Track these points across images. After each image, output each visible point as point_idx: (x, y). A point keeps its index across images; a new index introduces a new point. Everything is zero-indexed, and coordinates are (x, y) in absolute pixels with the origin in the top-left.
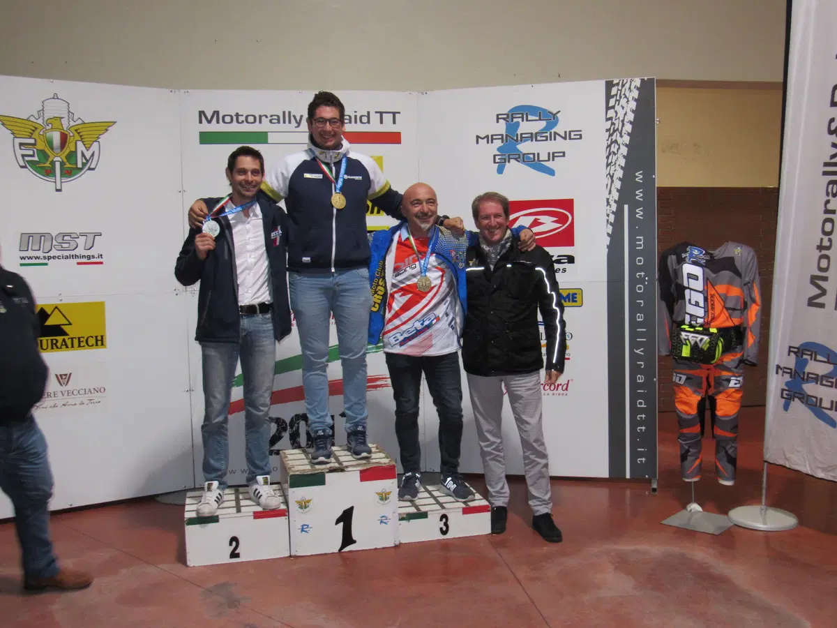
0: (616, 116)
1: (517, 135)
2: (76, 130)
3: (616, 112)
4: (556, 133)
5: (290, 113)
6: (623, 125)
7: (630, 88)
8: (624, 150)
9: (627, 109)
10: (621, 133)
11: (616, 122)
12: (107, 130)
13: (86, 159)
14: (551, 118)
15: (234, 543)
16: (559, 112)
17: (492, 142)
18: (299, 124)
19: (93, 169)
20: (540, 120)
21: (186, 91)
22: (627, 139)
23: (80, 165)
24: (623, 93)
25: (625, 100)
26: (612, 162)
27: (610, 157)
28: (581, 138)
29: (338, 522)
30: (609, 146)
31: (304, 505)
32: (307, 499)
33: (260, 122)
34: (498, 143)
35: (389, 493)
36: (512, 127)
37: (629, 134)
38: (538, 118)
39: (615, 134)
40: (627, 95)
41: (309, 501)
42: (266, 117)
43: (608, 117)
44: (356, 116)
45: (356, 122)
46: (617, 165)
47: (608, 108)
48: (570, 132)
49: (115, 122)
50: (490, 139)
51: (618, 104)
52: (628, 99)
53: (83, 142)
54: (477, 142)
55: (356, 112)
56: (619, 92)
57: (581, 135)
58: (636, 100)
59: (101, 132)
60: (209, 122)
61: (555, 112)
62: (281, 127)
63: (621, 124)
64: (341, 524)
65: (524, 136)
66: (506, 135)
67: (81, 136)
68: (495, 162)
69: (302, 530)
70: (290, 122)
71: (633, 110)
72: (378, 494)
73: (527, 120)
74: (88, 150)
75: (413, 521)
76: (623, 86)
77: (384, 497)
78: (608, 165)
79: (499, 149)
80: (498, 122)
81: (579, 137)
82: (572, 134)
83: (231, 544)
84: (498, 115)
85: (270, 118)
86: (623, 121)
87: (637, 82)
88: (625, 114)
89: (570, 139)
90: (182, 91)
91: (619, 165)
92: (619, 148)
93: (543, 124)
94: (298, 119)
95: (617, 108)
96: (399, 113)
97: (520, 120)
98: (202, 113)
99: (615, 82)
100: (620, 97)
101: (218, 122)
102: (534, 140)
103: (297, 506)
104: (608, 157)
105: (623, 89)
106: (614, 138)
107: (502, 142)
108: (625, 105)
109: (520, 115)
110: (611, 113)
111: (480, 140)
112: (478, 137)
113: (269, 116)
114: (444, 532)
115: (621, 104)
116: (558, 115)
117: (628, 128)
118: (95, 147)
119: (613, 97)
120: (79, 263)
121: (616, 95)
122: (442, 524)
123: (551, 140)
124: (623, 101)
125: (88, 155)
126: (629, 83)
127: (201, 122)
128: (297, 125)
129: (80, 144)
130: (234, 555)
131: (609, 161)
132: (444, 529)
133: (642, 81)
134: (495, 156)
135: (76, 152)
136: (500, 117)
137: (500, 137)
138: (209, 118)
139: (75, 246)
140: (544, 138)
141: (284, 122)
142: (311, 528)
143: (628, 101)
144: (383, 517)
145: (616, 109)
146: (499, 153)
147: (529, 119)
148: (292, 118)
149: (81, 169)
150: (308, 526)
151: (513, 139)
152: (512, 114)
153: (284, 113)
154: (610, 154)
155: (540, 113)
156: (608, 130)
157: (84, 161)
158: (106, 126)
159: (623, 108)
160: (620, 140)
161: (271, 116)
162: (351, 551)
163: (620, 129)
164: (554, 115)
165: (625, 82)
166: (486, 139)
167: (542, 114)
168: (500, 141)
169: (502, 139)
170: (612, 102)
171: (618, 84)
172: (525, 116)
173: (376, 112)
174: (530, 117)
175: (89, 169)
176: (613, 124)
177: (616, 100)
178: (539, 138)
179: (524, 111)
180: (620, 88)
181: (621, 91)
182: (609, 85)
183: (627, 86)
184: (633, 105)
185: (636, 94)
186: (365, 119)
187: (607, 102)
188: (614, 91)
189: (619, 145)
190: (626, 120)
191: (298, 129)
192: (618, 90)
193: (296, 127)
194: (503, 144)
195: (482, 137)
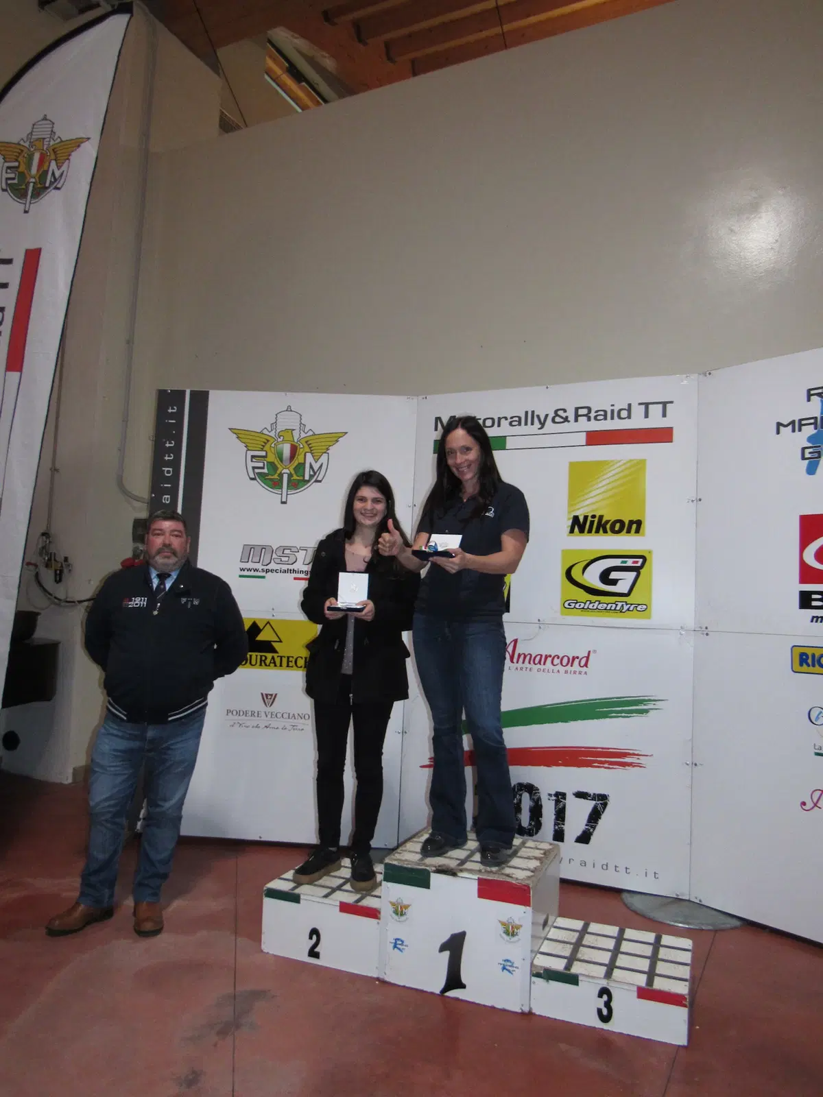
2: (306, 442)
5: (533, 412)
12: (337, 441)
13: (313, 470)
15: (315, 937)
17: (800, 430)
18: (543, 425)
19: (320, 481)
21: (424, 397)
23: (307, 477)
29: (443, 948)
31: (400, 910)
32: (405, 902)
33: (499, 426)
34: (809, 430)
35: (518, 927)
41: (407, 907)
42: (506, 418)
44: (612, 411)
45: (612, 418)
49: (347, 433)
50: (797, 425)
53: (312, 454)
54: (778, 432)
55: (612, 405)
59: (331, 444)
62: (523, 429)
64: (447, 954)
67: (310, 448)
68: (803, 458)
69: (395, 947)
70: (532, 424)
72: (503, 924)
74: (316, 462)
75: (554, 984)
77: (510, 930)
79: (810, 439)
80: (809, 400)
83: (311, 938)
84: (809, 391)
85: (509, 420)
90: (420, 397)
94: (542, 420)
96: (672, 402)
98: (438, 420)
103: (391, 909)
107: (816, 428)
111: (781, 428)
112: (779, 425)
113: (509, 418)
114: (606, 1019)
118: (324, 459)
120: (295, 579)
122: (601, 1003)
125: (316, 467)
127: (436, 429)
128: (540, 426)
129: (309, 456)
130: (313, 953)
132: (605, 1012)
134: (803, 449)
135: (304, 464)
136: (812, 392)
137: (812, 421)
139: (295, 560)
141: (526, 424)
142: (406, 946)
144: (508, 961)
146: (810, 445)
148: (536, 419)
149: (308, 481)
150: (402, 941)
153: (527, 413)
157: (312, 473)
158: (335, 438)
161: (512, 418)
162: (457, 999)
166: (790, 427)
168: (812, 426)
169: (815, 424)
173: (640, 404)
175: (317, 481)
186: (624, 414)
191: (541, 431)
193: (539, 429)
194: (816, 431)
195: (786, 424)
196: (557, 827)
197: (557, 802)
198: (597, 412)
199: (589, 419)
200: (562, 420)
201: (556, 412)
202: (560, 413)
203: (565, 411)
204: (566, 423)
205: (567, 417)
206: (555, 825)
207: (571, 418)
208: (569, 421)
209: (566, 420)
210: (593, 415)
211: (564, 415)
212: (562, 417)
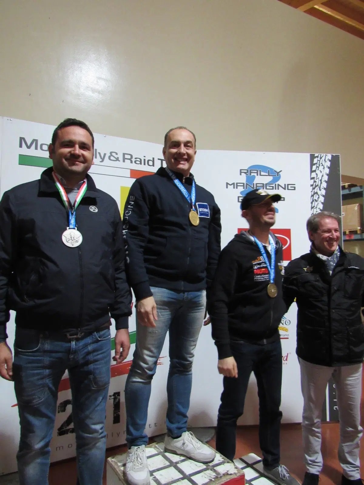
0: (317, 177)
1: (254, 184)
3: (317, 174)
4: (279, 185)
6: (321, 183)
7: (325, 160)
8: (322, 199)
9: (323, 172)
10: (320, 188)
11: (317, 181)
14: (276, 175)
16: (281, 171)
17: (237, 188)
18: (103, 160)
20: (269, 175)
21: (9, 119)
22: (323, 192)
24: (321, 162)
25: (323, 167)
26: (314, 206)
27: (314, 203)
28: (295, 189)
30: (312, 196)
34: (241, 189)
36: (250, 179)
37: (325, 189)
38: (267, 174)
39: (316, 188)
40: (323, 164)
43: (312, 177)
44: (145, 160)
45: (145, 164)
46: (318, 208)
47: (312, 171)
48: (288, 185)
50: (236, 185)
51: (318, 170)
52: (324, 166)
54: (227, 187)
55: (145, 157)
56: (318, 162)
57: (295, 187)
58: (329, 168)
60: (29, 147)
61: (278, 171)
63: (320, 182)
65: (258, 185)
66: (247, 184)
68: (239, 201)
71: (327, 174)
73: (260, 175)
76: (321, 158)
78: (312, 208)
79: (241, 193)
80: (241, 174)
81: (293, 188)
82: (290, 186)
84: (241, 170)
86: (321, 180)
87: (329, 157)
88: (323, 176)
89: (288, 189)
91: (319, 208)
92: (319, 198)
93: (270, 178)
94: (102, 156)
95: (318, 172)
97: (255, 174)
98: (22, 139)
99: (316, 155)
100: (319, 165)
101: (36, 148)
102: (265, 188)
104: (312, 203)
105: (321, 160)
106: (315, 190)
107: (244, 188)
108: (322, 170)
109: (256, 172)
110: (314, 175)
111: (228, 185)
112: (227, 184)
115: (319, 169)
116: (280, 173)
117: (324, 185)
119: (314, 164)
121: (317, 163)
123: (276, 189)
124: (321, 168)
126: (324, 157)
127: (21, 146)
128: (101, 160)
131: (313, 206)
133: (332, 156)
134: (239, 197)
136: (242, 171)
137: (242, 185)
138: (29, 144)
140: (271, 188)
143: (324, 168)
145: (316, 173)
146: (241, 196)
147: (262, 174)
148: (98, 155)
151: (251, 187)
152: (251, 170)
154: (313, 201)
155: (269, 171)
156: (312, 185)
159: (321, 172)
160: (319, 192)
163: (319, 185)
164: (278, 173)
165: (322, 156)
166: (233, 185)
167: (270, 172)
168: (242, 187)
169: (243, 186)
170: (314, 168)
171: (317, 157)
172: (259, 172)
173: (159, 159)
174: (262, 173)
176: (315, 182)
177: (317, 167)
178: (268, 187)
179: (259, 169)
180: (319, 159)
181: (320, 161)
182: (312, 157)
183: (323, 158)
184: (327, 171)
185: (328, 164)
186: (151, 163)
187: (311, 168)
188: (315, 161)
189: (319, 195)
190: (323, 180)
191: (102, 164)
192: (318, 160)
193: (100, 162)
194: (244, 190)
195: (230, 184)
196: (115, 415)
197: (115, 399)
198: (136, 158)
199: (132, 162)
200: (115, 159)
201: (111, 153)
202: (114, 154)
203: (117, 154)
204: (118, 161)
205: (118, 158)
206: (114, 414)
207: (121, 158)
208: (119, 161)
209: (117, 159)
210: (133, 160)
211: (116, 156)
212: (114, 157)
